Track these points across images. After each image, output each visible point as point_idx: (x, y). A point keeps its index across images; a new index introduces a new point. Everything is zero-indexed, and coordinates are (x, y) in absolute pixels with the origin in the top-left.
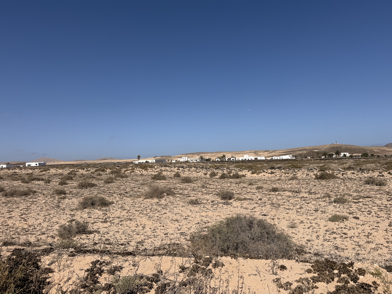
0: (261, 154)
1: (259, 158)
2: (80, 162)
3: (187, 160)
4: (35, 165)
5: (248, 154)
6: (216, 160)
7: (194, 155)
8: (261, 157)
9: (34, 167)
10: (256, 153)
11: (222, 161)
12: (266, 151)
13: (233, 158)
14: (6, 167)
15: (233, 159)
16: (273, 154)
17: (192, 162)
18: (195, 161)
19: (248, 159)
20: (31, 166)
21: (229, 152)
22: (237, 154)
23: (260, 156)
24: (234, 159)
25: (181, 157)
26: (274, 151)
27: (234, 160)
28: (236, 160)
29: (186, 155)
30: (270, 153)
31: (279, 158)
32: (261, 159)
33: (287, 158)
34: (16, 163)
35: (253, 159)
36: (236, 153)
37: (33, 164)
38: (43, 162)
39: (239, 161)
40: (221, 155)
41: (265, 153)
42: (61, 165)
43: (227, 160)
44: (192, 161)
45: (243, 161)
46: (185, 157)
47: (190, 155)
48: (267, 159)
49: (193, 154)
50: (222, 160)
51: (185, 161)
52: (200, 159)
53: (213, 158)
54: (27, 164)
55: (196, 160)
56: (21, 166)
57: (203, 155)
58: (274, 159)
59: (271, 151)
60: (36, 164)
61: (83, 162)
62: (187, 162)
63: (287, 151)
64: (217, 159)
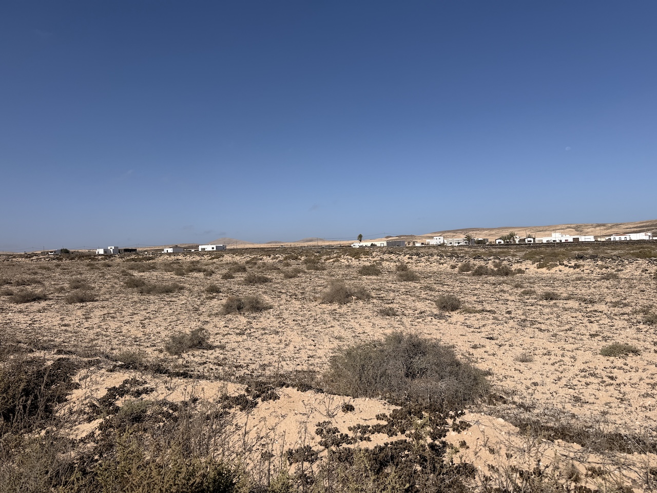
0: (589, 230)
1: (582, 239)
2: (274, 244)
3: (442, 242)
4: (211, 250)
5: (562, 231)
6: (497, 243)
7: (456, 233)
8: (586, 237)
9: (210, 251)
10: (578, 229)
11: (507, 245)
12: (599, 225)
13: (529, 239)
14: (172, 252)
15: (531, 241)
16: (615, 230)
17: (450, 245)
18: (457, 244)
19: (561, 241)
20: (206, 250)
21: (525, 228)
22: (540, 231)
23: (586, 234)
24: (532, 240)
25: (432, 238)
26: (617, 225)
27: (532, 242)
28: (537, 242)
29: (442, 233)
30: (607, 229)
31: (623, 238)
32: (587, 240)
33: (641, 239)
34: (187, 246)
35: (571, 240)
36: (538, 229)
37: (209, 248)
38: (222, 245)
39: (542, 243)
40: (506, 233)
41: (599, 228)
42: (247, 249)
43: (518, 243)
44: (451, 243)
45: (549, 244)
46: (440, 237)
47: (449, 234)
48: (599, 239)
49: (455, 231)
50: (508, 241)
51: (439, 243)
52: (465, 240)
53: (491, 239)
54: (200, 247)
55: (459, 243)
56: (193, 250)
57: (470, 233)
58: (612, 240)
59: (610, 225)
60: (213, 248)
61: (278, 245)
62: (442, 245)
63: (644, 224)
64: (497, 241)
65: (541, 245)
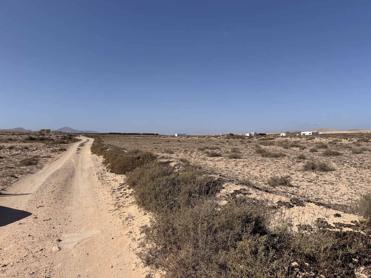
2: (355, 131)
4: (309, 134)
14: (285, 135)
20: (306, 134)
37: (307, 133)
38: (316, 132)
42: (333, 134)
54: (302, 133)
56: (297, 135)
60: (310, 134)
61: (358, 132)
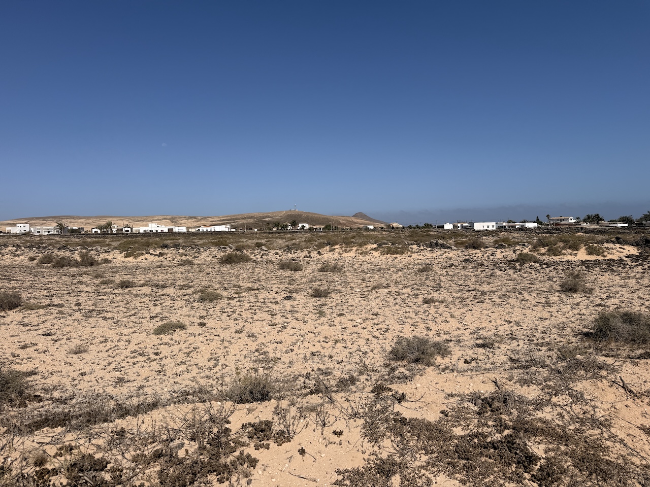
0: (182, 222)
1: (176, 229)
3: (28, 230)
5: (159, 221)
6: (93, 232)
7: (47, 221)
8: (180, 228)
10: (174, 220)
11: (104, 234)
12: (191, 218)
13: (126, 229)
15: (128, 231)
16: (203, 222)
17: (38, 234)
18: (47, 233)
19: (157, 231)
21: (123, 217)
22: (138, 221)
23: (181, 225)
24: (129, 229)
25: (15, 225)
26: (205, 218)
27: (130, 232)
28: (134, 232)
29: (29, 220)
30: (198, 221)
31: (209, 229)
32: (180, 231)
33: (223, 230)
35: (166, 230)
36: (136, 219)
39: (139, 233)
40: (103, 222)
41: (190, 220)
43: (115, 232)
44: (39, 232)
45: (146, 234)
46: (25, 225)
47: (38, 221)
48: (190, 230)
49: (45, 219)
50: (105, 232)
51: (24, 232)
52: (57, 229)
53: (87, 228)
55: (49, 232)
57: (63, 222)
58: (201, 231)
59: (200, 218)
62: (27, 234)
63: (226, 218)
64: (94, 231)
65: (138, 235)
